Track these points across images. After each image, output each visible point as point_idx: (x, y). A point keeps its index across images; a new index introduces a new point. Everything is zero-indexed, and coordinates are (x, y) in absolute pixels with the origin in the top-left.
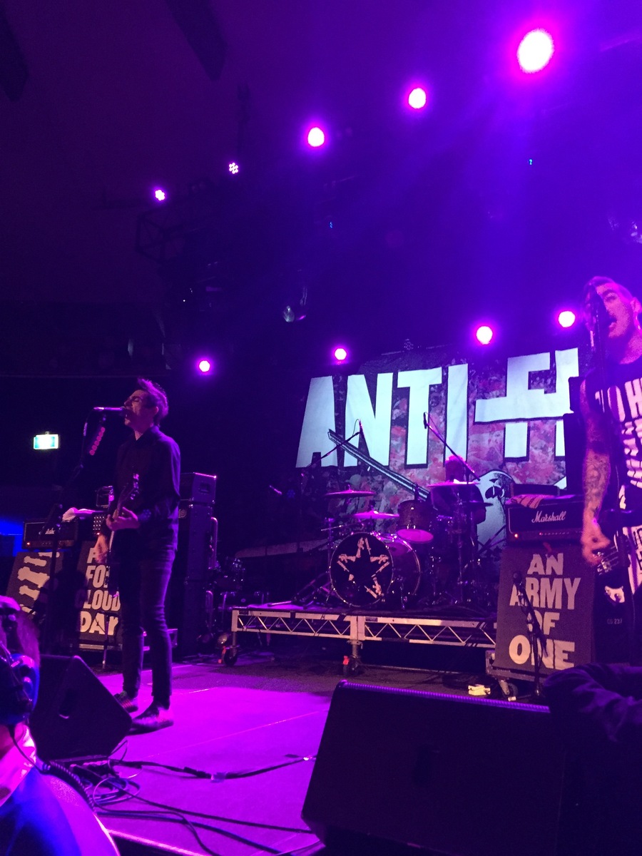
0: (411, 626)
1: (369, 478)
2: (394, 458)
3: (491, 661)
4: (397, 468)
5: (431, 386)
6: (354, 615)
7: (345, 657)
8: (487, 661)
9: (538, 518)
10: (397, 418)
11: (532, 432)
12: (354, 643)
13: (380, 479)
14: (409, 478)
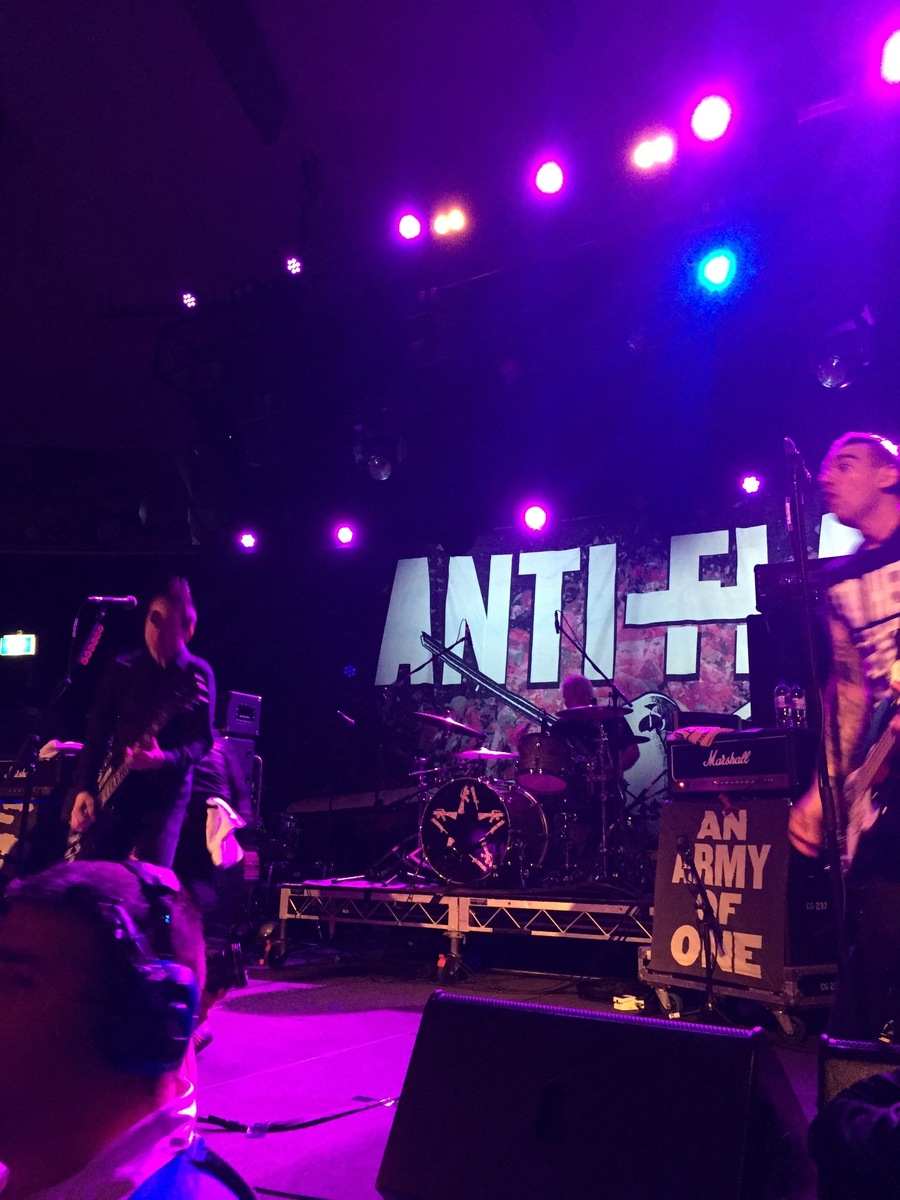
0: (535, 911)
1: (477, 700)
2: (513, 673)
3: (646, 962)
4: (516, 688)
5: (565, 574)
6: (454, 895)
7: (441, 956)
8: (640, 961)
9: (711, 761)
10: (517, 618)
11: (703, 640)
12: (454, 935)
13: (492, 703)
14: (533, 702)
